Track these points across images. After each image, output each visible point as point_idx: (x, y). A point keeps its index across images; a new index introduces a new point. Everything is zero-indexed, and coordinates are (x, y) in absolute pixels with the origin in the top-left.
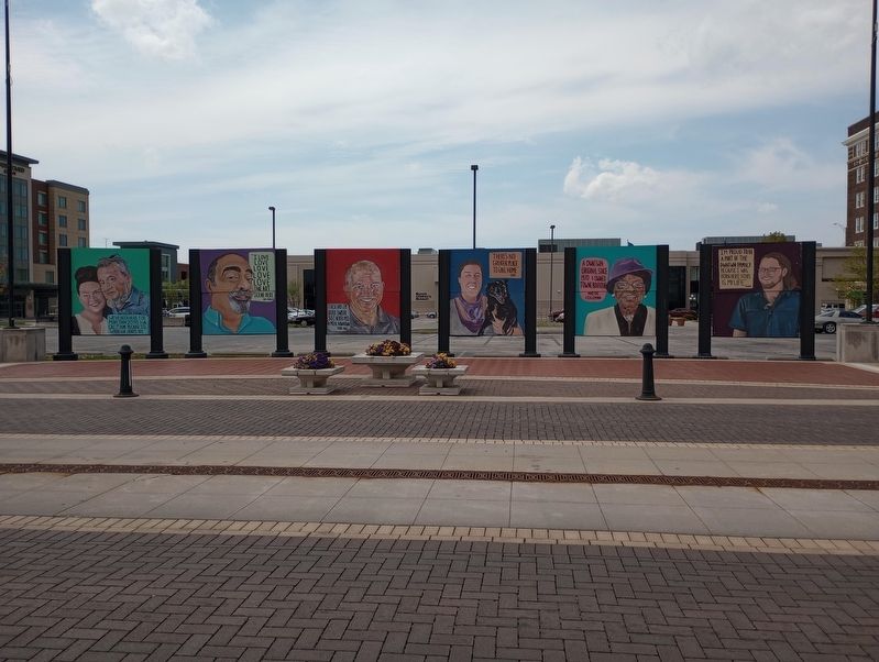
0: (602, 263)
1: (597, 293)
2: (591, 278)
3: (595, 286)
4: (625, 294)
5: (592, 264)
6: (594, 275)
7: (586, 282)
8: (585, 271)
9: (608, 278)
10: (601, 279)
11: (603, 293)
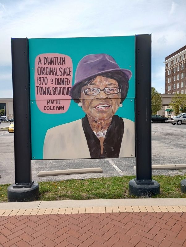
0: (63, 61)
1: (59, 101)
2: (50, 81)
3: (56, 91)
4: (95, 103)
5: (51, 62)
6: (54, 77)
7: (44, 86)
8: (42, 71)
9: (73, 81)
10: (63, 82)
11: (66, 101)
